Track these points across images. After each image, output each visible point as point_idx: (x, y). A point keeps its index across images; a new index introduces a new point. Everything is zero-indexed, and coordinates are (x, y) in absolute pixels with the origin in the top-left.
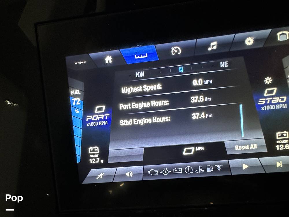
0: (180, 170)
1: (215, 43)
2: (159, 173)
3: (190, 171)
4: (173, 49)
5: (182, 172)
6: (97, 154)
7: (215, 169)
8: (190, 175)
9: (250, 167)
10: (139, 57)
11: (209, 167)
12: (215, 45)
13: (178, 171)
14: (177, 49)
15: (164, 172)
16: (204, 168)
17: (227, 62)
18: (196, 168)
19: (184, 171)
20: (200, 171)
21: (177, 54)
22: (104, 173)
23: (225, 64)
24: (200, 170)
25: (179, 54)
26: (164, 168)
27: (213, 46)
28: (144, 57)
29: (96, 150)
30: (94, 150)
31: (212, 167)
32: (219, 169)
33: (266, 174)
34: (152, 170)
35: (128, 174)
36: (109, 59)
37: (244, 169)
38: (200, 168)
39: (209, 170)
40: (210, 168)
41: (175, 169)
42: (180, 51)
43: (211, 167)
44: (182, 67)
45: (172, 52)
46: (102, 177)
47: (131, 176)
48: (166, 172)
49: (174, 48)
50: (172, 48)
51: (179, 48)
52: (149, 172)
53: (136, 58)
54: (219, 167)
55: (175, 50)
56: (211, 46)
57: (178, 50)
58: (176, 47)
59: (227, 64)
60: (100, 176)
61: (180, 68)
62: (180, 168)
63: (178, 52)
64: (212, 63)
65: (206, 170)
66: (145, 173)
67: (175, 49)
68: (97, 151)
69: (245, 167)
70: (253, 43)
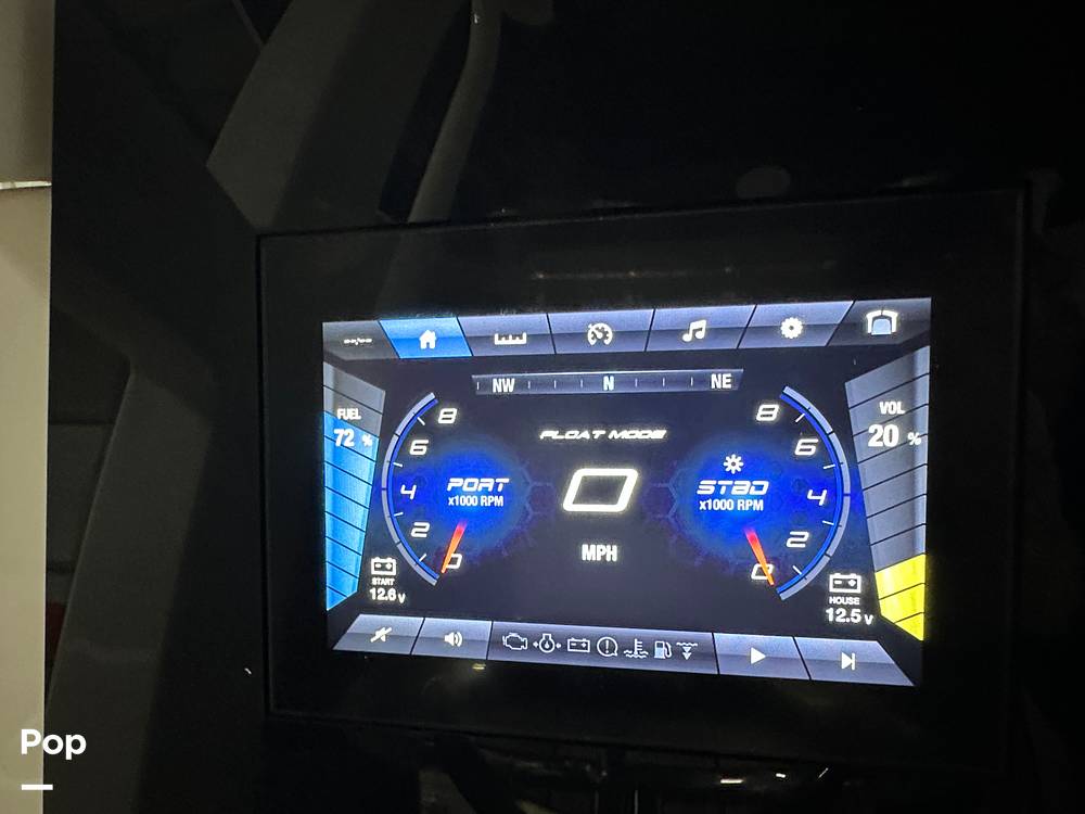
0: (584, 645)
1: (702, 324)
2: (530, 645)
3: (612, 650)
4: (592, 328)
5: (588, 651)
6: (390, 577)
7: (677, 653)
8: (610, 661)
9: (771, 660)
10: (504, 342)
11: (660, 646)
12: (701, 329)
13: (579, 646)
14: (602, 330)
15: (543, 645)
16: (649, 647)
17: (729, 375)
18: (627, 645)
19: (594, 648)
20: (636, 653)
21: (600, 342)
22: (390, 629)
23: (725, 381)
24: (636, 649)
25: (607, 342)
26: (544, 635)
27: (695, 331)
28: (518, 341)
29: (388, 567)
30: (383, 568)
31: (670, 647)
32: (687, 656)
33: (811, 682)
34: (514, 635)
35: (449, 639)
36: (428, 339)
37: (752, 662)
38: (636, 646)
39: (660, 653)
40: (664, 648)
41: (573, 640)
42: (610, 335)
43: (666, 646)
44: (612, 378)
45: (590, 336)
46: (383, 639)
47: (459, 645)
48: (547, 646)
49: (596, 326)
50: (590, 326)
51: (607, 328)
52: (505, 640)
53: (497, 342)
54: (687, 649)
55: (596, 332)
56: (691, 332)
57: (605, 333)
58: (600, 326)
59: (729, 381)
60: (381, 634)
61: (606, 378)
62: (584, 640)
63: (605, 337)
64: (691, 375)
65: (652, 652)
66: (494, 642)
67: (597, 329)
68: (391, 570)
69: (756, 656)
70: (800, 332)
